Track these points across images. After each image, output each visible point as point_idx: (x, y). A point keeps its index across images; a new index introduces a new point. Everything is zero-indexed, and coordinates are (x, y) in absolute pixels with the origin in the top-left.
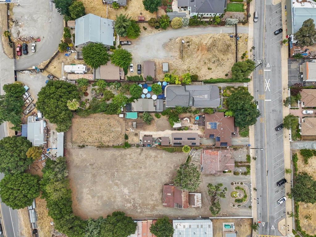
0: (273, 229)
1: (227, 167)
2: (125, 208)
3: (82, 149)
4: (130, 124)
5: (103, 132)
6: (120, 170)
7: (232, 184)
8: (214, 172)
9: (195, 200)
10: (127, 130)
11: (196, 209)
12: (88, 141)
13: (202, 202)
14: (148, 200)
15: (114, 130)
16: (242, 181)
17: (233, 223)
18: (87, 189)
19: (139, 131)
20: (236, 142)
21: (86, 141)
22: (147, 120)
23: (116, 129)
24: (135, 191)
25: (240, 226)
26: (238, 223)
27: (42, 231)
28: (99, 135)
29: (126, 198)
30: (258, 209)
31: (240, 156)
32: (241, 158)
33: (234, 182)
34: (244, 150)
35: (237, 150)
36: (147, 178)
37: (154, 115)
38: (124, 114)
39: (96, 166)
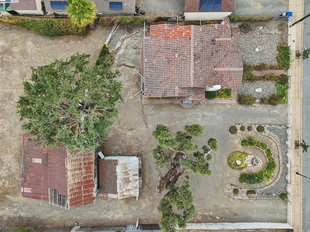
7: (233, 130)
16: (262, 122)
20: (249, 6)
30: (304, 200)
31: (257, 50)
32: (261, 53)
33: (237, 126)
34: (271, 32)
35: (250, 32)
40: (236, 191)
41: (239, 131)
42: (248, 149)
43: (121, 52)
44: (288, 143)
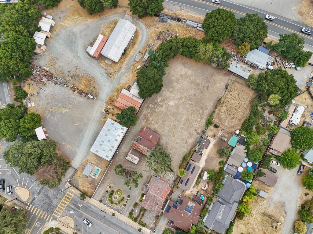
0: (71, 211)
1: (147, 200)
2: (158, 96)
3: (224, 86)
4: (227, 135)
5: (230, 110)
6: (191, 108)
7: (129, 196)
8: (149, 186)
9: (134, 156)
10: (222, 130)
11: (125, 153)
12: (229, 94)
13: (129, 161)
14: (155, 117)
15: (227, 119)
16: (126, 207)
17: (96, 178)
18: (189, 74)
19: (216, 140)
20: (163, 221)
21: (230, 92)
22: (224, 152)
23: (228, 121)
24: (168, 110)
25: (91, 183)
26: (94, 183)
27: (177, 25)
28: (229, 105)
29: (166, 101)
30: (96, 207)
32: (147, 218)
33: (129, 198)
34: (151, 224)
35: (155, 218)
36: (172, 126)
37: (224, 160)
38: (238, 135)
39: (204, 90)
40: (110, 187)
41: (127, 198)
42: (120, 198)
43: (170, 175)
44: (116, 211)
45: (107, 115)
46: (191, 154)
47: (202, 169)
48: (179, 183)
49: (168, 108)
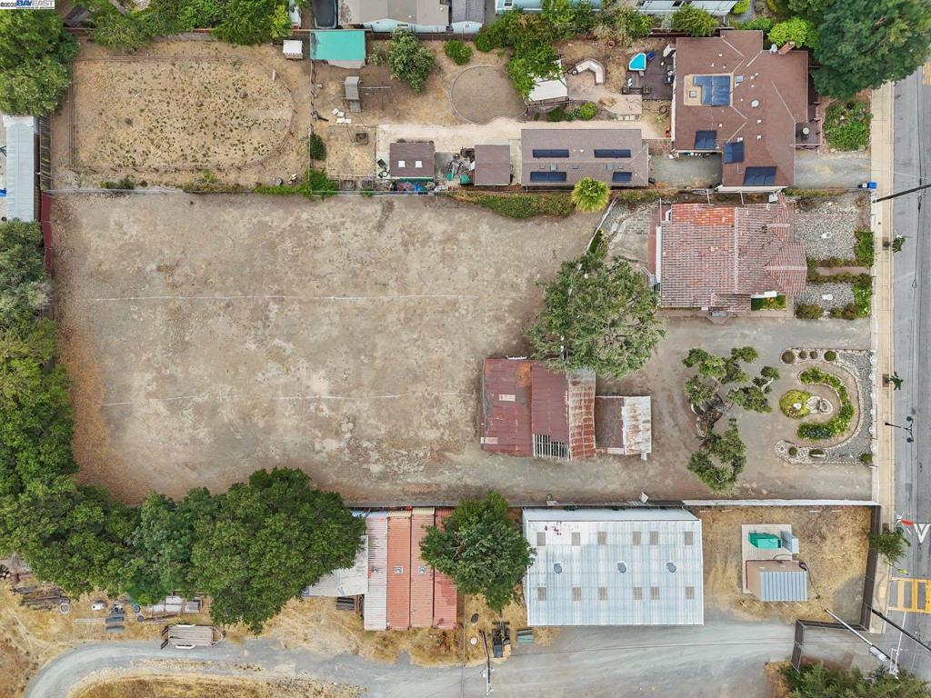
1: (770, 281)
2: (317, 458)
3: (122, 201)
4: (333, 88)
5: (215, 124)
6: (294, 294)
7: (787, 358)
8: (713, 300)
9: (625, 424)
10: (320, 118)
12: (146, 165)
13: (653, 435)
14: (415, 424)
15: (262, 118)
16: (833, 345)
17: (790, 526)
18: (148, 376)
19: (375, 121)
20: (810, 170)
21: (137, 162)
22: (409, 65)
23: (272, 112)
25: (818, 539)
26: (811, 526)
28: (197, 140)
29: (320, 414)
30: (897, 466)
31: (824, 236)
32: (831, 242)
33: (794, 351)
34: (846, 210)
35: (813, 210)
36: (413, 330)
37: (441, 49)
38: (307, 41)
39: (186, 276)
40: (792, 452)
41: (797, 359)
42: (812, 387)
43: (617, 239)
44: (873, 377)
45: (512, 628)
46: (492, 194)
47: (524, 119)
48: (632, 184)
49: (351, 390)
